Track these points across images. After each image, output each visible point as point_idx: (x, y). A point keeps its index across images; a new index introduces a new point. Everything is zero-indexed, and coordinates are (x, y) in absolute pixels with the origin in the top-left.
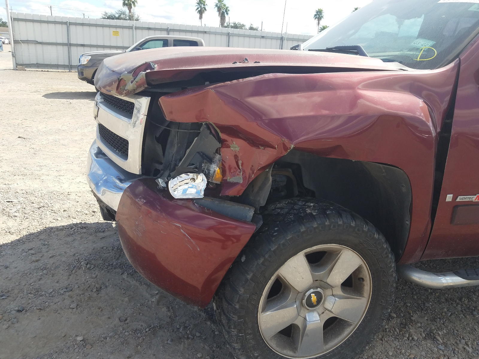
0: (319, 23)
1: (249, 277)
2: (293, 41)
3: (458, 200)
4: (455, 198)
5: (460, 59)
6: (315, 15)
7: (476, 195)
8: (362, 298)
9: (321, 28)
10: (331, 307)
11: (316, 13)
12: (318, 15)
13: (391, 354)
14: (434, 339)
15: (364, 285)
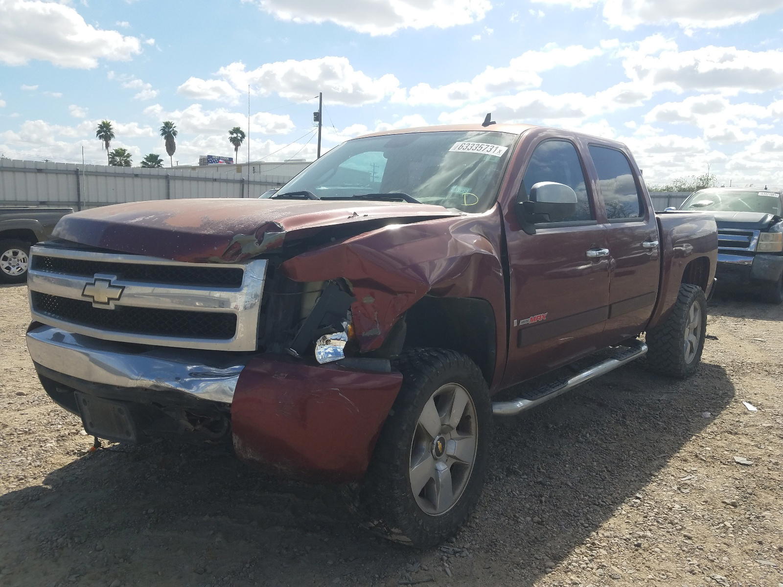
0: (107, 145)
1: (404, 428)
2: (57, 174)
3: (521, 324)
4: (518, 323)
5: (498, 203)
6: (99, 132)
7: (529, 318)
8: (471, 436)
9: (112, 153)
10: (453, 451)
11: (98, 129)
12: (104, 132)
13: (493, 495)
14: (515, 473)
15: (471, 422)
